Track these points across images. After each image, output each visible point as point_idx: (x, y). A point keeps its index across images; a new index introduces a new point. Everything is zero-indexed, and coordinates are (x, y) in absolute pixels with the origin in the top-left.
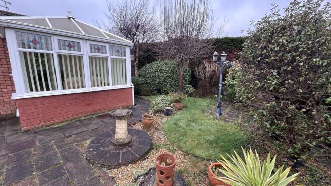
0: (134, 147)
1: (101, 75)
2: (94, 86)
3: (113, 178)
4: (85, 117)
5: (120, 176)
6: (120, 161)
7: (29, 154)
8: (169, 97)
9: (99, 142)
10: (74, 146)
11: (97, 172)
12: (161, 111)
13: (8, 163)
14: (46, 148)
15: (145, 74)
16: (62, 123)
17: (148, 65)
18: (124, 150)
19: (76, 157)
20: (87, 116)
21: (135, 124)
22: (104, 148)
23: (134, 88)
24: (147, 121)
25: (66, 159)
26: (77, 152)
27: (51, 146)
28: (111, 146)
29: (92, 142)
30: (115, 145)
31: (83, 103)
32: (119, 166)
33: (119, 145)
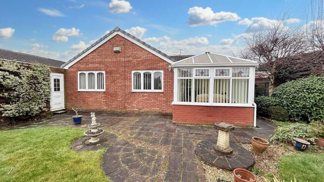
0: (230, 159)
1: (226, 93)
2: (216, 102)
3: (205, 170)
4: (206, 125)
5: (210, 172)
6: (214, 162)
7: (172, 135)
8: (309, 127)
9: (206, 144)
10: (191, 140)
11: (197, 161)
12: (289, 142)
13: (164, 136)
14: (179, 136)
15: (280, 94)
16: (191, 124)
17: (289, 83)
18: (221, 157)
19: (190, 147)
20: (207, 125)
21: (246, 143)
22: (208, 149)
23: (257, 108)
24: (257, 144)
25: (185, 145)
26: (191, 144)
27: (181, 135)
28: (213, 150)
29: (202, 142)
30: (216, 150)
31: (206, 114)
32: (213, 165)
33: (218, 151)
